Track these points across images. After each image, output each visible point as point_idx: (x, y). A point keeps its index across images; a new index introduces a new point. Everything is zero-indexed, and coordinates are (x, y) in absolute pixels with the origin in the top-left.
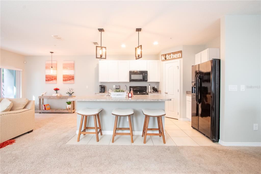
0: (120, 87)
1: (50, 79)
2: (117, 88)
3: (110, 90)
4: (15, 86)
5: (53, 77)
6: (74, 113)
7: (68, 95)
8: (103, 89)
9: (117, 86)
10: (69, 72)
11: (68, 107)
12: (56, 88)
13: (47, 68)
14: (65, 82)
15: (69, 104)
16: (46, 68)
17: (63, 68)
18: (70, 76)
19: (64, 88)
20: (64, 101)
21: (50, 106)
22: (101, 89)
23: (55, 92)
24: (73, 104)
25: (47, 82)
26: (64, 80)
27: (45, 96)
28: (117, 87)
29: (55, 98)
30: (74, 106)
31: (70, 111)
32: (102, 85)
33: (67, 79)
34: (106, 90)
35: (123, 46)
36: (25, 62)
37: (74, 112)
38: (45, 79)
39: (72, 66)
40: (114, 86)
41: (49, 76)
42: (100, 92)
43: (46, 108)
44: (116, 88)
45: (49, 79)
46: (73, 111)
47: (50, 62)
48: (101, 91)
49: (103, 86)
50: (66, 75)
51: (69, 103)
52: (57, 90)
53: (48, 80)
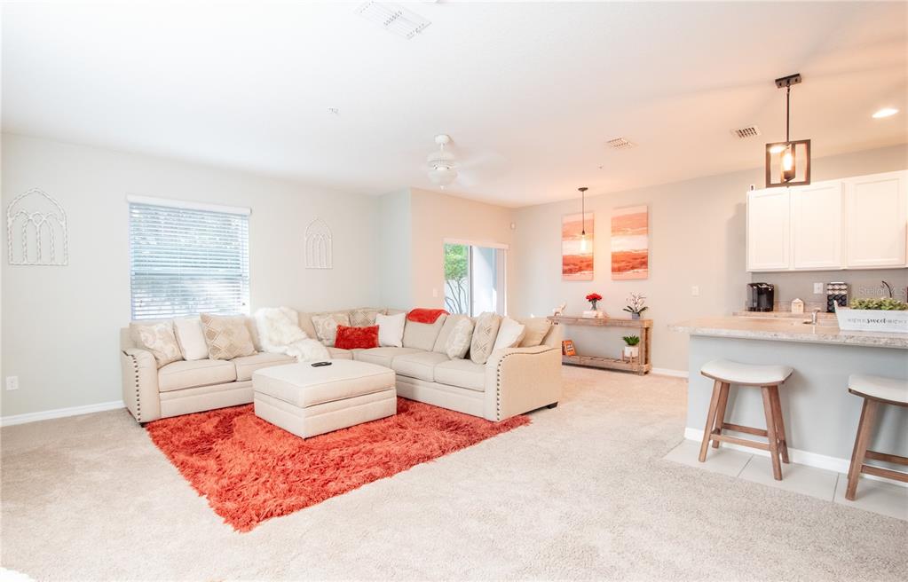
0: (849, 289)
1: (574, 266)
2: (837, 293)
3: (797, 300)
4: (495, 288)
5: (582, 262)
6: (646, 376)
7: (628, 315)
8: (764, 297)
9: (837, 287)
10: (630, 244)
11: (627, 354)
12: (591, 293)
13: (567, 235)
14: (618, 275)
15: (633, 345)
16: (564, 236)
17: (613, 231)
18: (635, 254)
19: (618, 294)
20: (618, 334)
21: (574, 346)
22: (756, 298)
23: (591, 304)
24: (644, 345)
25: (569, 277)
26: (614, 270)
27: (562, 317)
28: (833, 290)
29: (591, 322)
30: (647, 351)
31: (635, 367)
32: (761, 284)
33: (623, 264)
34: (778, 302)
35: (885, 113)
36: (513, 226)
37: (646, 373)
38: (560, 267)
39: (642, 223)
40: (818, 288)
41: (573, 257)
42: (752, 309)
43: (566, 350)
44: (830, 293)
45: (572, 267)
46: (645, 367)
47: (580, 218)
48: (759, 305)
49: (764, 286)
50: (622, 252)
51: (631, 342)
52: (594, 298)
53: (570, 271)
